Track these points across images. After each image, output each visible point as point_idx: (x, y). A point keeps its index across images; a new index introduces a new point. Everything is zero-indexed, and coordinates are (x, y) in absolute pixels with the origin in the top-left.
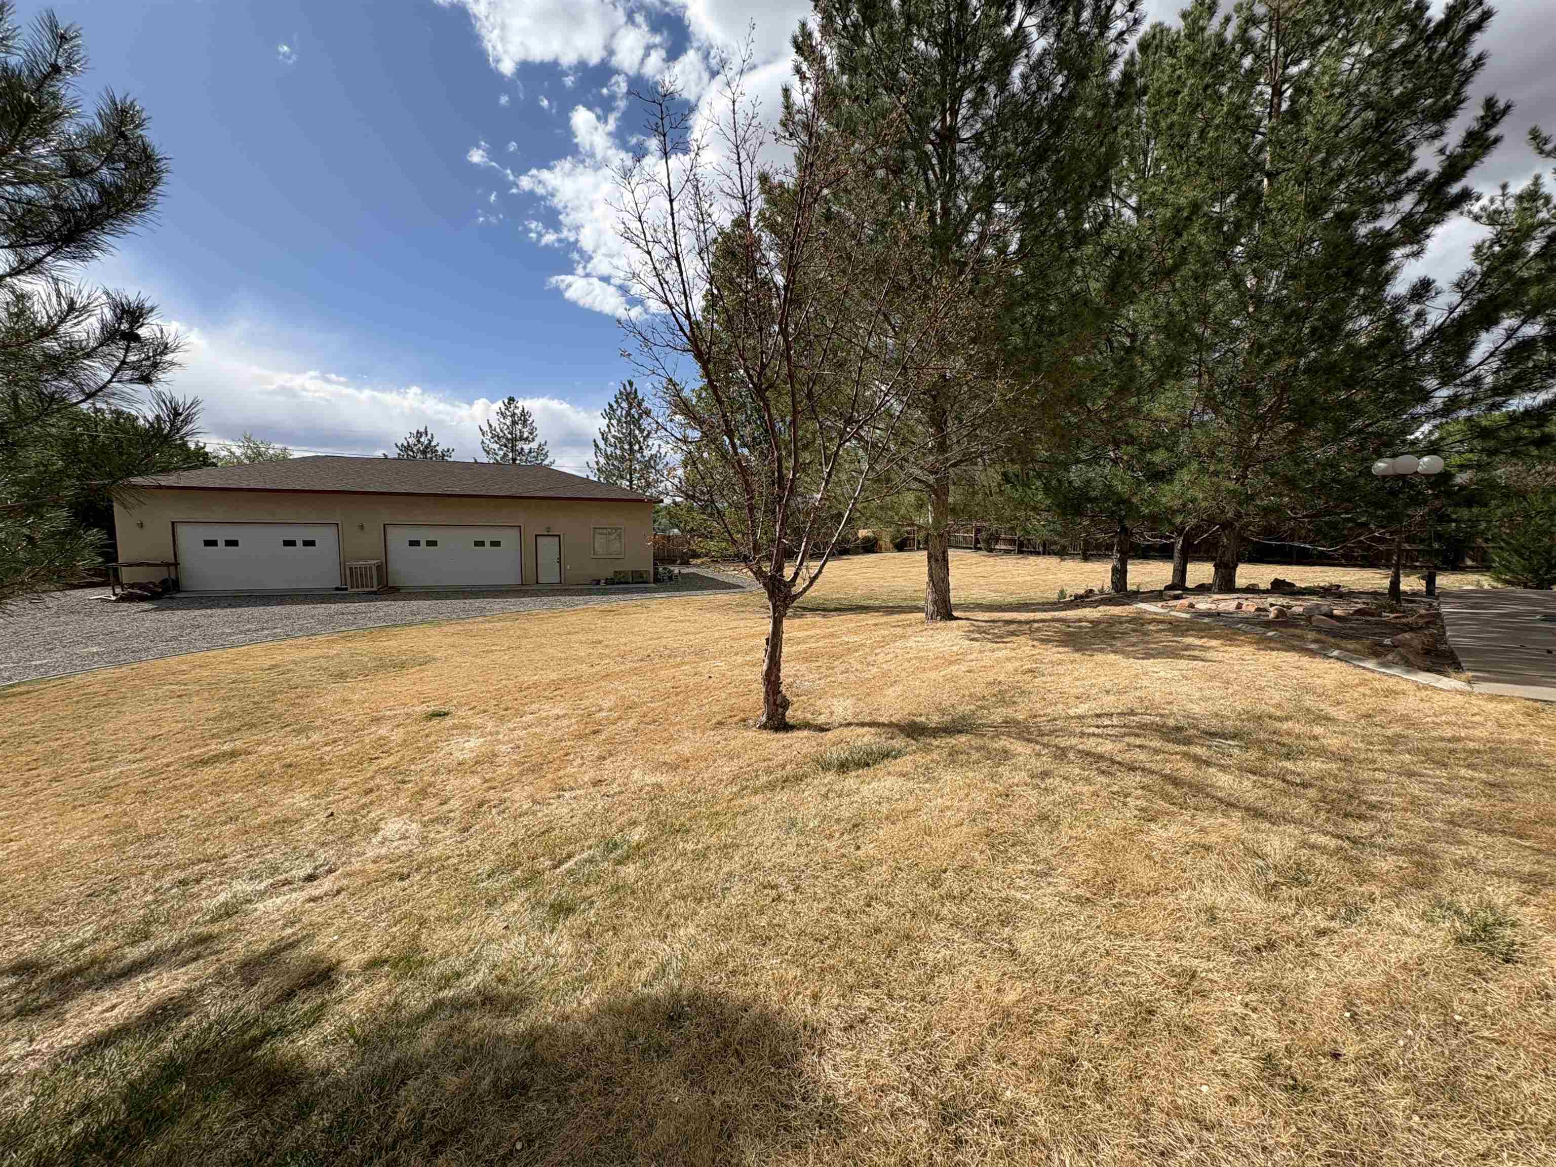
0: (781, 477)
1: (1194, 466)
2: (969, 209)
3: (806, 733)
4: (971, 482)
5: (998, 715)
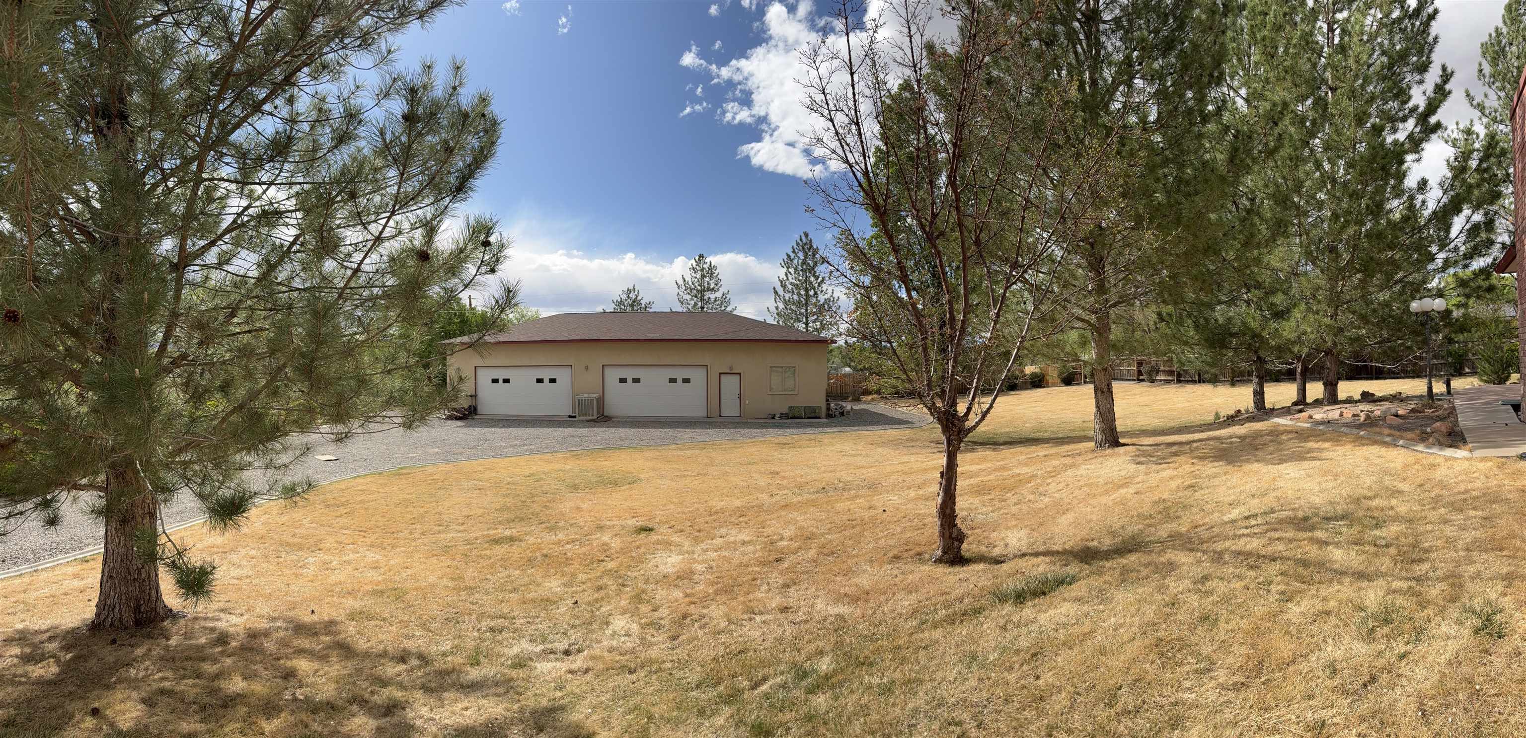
0: (953, 319)
1: (1303, 306)
2: (1113, 82)
3: (982, 566)
4: (1131, 321)
5: (1163, 532)
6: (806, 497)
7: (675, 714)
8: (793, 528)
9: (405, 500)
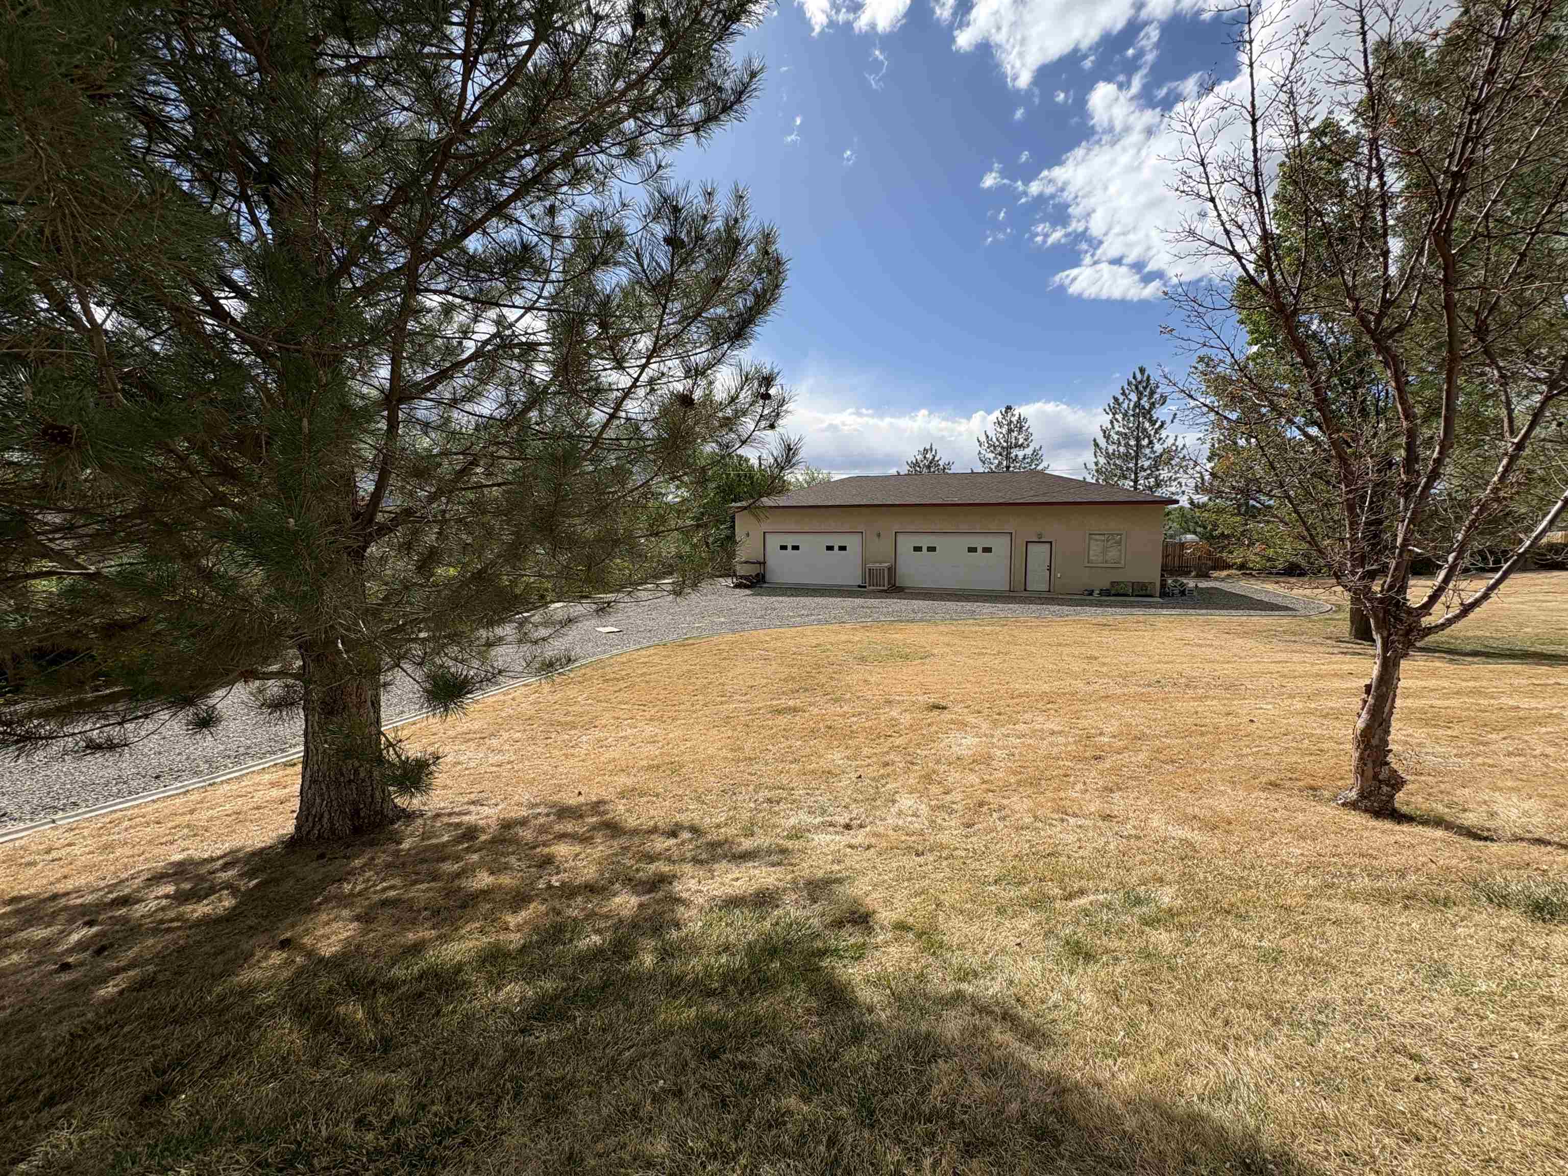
6: (1133, 690)
7: (968, 906)
8: (1117, 724)
9: (689, 671)
